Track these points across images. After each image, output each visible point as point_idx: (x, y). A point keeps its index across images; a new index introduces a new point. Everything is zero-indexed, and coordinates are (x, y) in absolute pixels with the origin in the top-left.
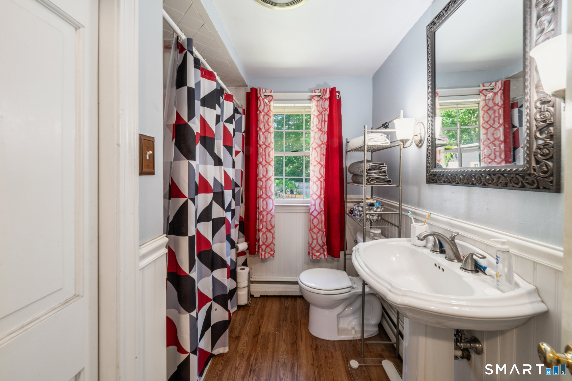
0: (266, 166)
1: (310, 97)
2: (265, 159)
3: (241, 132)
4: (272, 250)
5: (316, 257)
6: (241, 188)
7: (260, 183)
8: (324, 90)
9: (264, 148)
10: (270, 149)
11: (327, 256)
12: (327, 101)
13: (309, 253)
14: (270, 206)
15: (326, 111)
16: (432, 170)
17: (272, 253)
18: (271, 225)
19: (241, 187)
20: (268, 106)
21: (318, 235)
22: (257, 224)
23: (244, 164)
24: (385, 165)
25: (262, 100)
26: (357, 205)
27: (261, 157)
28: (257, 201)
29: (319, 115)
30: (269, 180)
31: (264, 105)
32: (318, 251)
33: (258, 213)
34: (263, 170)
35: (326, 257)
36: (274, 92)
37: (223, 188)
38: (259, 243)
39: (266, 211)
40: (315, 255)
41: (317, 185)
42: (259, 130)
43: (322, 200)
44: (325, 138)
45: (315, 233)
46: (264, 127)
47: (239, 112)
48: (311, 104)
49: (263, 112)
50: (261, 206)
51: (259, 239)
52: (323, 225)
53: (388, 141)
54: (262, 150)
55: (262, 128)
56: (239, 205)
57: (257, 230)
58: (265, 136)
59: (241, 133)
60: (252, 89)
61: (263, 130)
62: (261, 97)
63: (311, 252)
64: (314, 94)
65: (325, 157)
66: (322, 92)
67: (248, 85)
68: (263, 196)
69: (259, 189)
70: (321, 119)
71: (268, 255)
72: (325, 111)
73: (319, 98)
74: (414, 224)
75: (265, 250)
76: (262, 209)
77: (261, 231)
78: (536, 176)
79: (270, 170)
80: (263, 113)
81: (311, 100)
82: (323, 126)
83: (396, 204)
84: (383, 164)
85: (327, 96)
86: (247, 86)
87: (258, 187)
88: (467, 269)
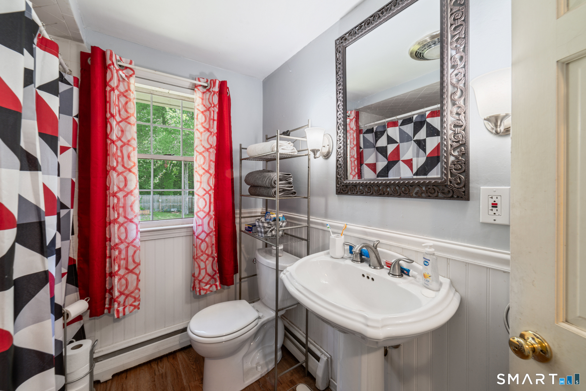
0: (125, 174)
1: (191, 86)
2: (121, 163)
3: (71, 115)
4: (136, 299)
5: (205, 291)
6: (72, 210)
7: (112, 201)
8: (212, 81)
9: (119, 146)
10: (130, 149)
11: (220, 286)
12: (216, 95)
13: (194, 288)
14: (132, 234)
15: (215, 108)
16: (344, 181)
17: (136, 304)
18: (134, 261)
19: (72, 207)
20: (126, 84)
21: (207, 262)
22: (108, 265)
23: (77, 170)
24: (291, 176)
25: (115, 71)
26: (258, 220)
27: (115, 159)
28: (107, 229)
29: (205, 111)
30: (129, 196)
31: (119, 80)
32: (207, 284)
33: (108, 248)
34: (119, 179)
35: (219, 288)
36: (135, 65)
37: (42, 214)
38: (111, 294)
39: (126, 242)
40: (204, 289)
41: (204, 199)
42: (110, 118)
43: (211, 218)
44: (213, 140)
45: (202, 260)
46: (120, 114)
47: (65, 79)
48: (193, 94)
49: (118, 90)
50: (116, 236)
51: (112, 288)
52: (214, 249)
53: (295, 150)
54: (117, 149)
55: (116, 114)
56: (69, 239)
57: (107, 275)
58: (121, 127)
59: (71, 118)
60: (94, 48)
61: (118, 118)
62: (114, 67)
63: (197, 286)
64: (197, 83)
65: (214, 164)
66: (209, 82)
67: (85, 41)
68: (119, 220)
69: (111, 210)
70: (209, 116)
71: (129, 308)
72: (213, 107)
73: (205, 90)
74: (333, 236)
75: (124, 302)
76: (117, 241)
77: (117, 275)
78: (452, 186)
79: (131, 180)
80: (116, 92)
81: (194, 90)
82: (212, 126)
83: (304, 217)
84: (290, 175)
85: (216, 89)
86: (81, 41)
87: (109, 206)
88: (395, 274)
